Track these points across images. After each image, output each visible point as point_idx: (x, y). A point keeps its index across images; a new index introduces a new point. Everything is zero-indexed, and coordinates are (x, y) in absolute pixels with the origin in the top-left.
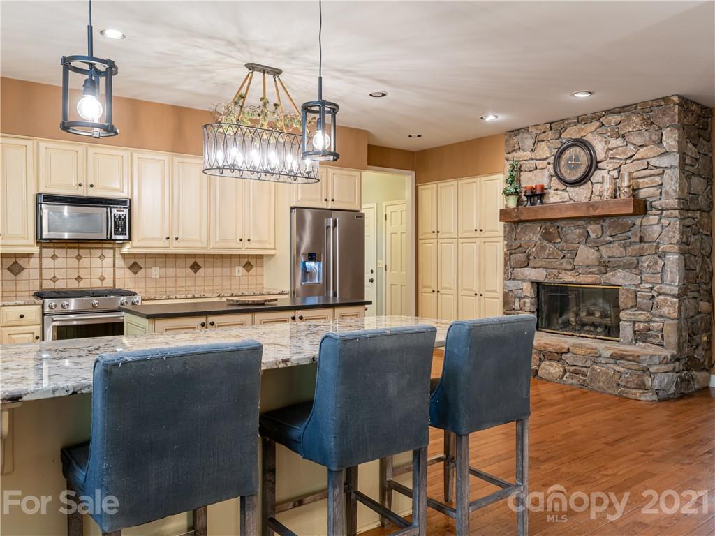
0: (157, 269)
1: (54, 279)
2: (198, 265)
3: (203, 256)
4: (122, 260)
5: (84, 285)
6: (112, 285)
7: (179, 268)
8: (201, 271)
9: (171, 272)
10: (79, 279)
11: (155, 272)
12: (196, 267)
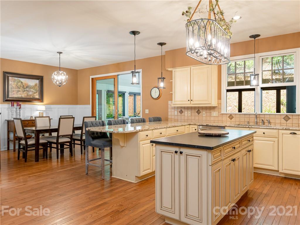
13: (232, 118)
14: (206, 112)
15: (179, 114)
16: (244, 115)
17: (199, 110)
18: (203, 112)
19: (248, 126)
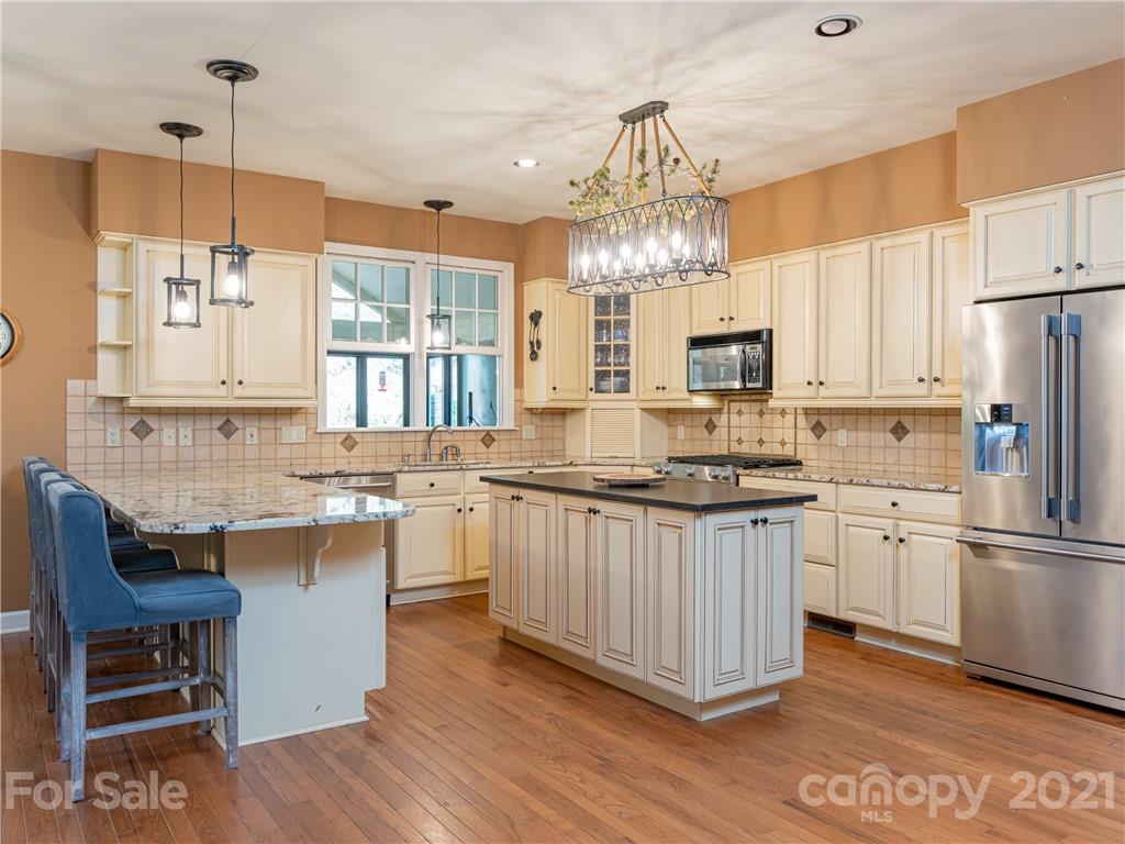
0: (844, 432)
1: (740, 441)
2: (903, 428)
3: (914, 412)
4: (803, 417)
5: (766, 450)
6: (793, 454)
7: (875, 431)
8: (908, 439)
9: (863, 436)
10: (761, 442)
11: (842, 437)
12: (900, 430)
13: (353, 447)
14: (259, 429)
15: (132, 439)
16: (387, 435)
17: (228, 421)
18: (248, 430)
19: (458, 467)
